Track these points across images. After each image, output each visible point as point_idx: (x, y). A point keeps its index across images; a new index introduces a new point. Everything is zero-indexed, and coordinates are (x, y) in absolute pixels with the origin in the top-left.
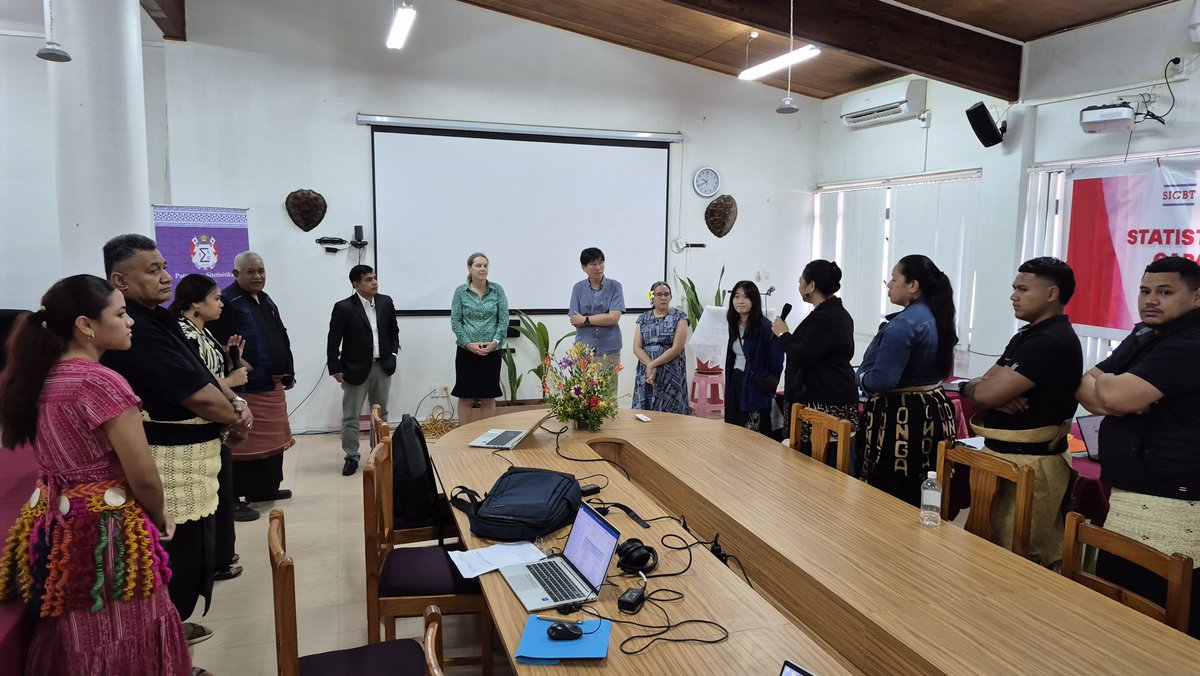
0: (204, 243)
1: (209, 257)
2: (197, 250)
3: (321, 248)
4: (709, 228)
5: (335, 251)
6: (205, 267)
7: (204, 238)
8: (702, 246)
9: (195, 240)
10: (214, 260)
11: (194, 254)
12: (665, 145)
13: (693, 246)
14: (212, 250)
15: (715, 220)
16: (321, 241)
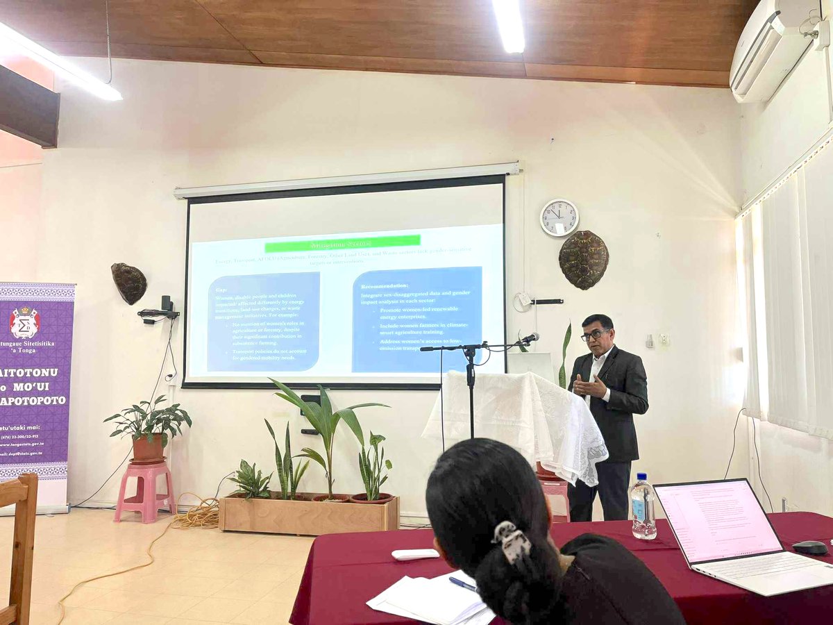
0: (25, 315)
1: (29, 328)
2: (16, 321)
3: (141, 320)
4: (567, 276)
5: (153, 322)
6: (24, 337)
7: (25, 311)
8: (558, 301)
9: (16, 312)
10: (34, 330)
11: (13, 324)
12: (500, 179)
13: (540, 302)
14: (32, 321)
15: (572, 266)
16: (142, 314)
